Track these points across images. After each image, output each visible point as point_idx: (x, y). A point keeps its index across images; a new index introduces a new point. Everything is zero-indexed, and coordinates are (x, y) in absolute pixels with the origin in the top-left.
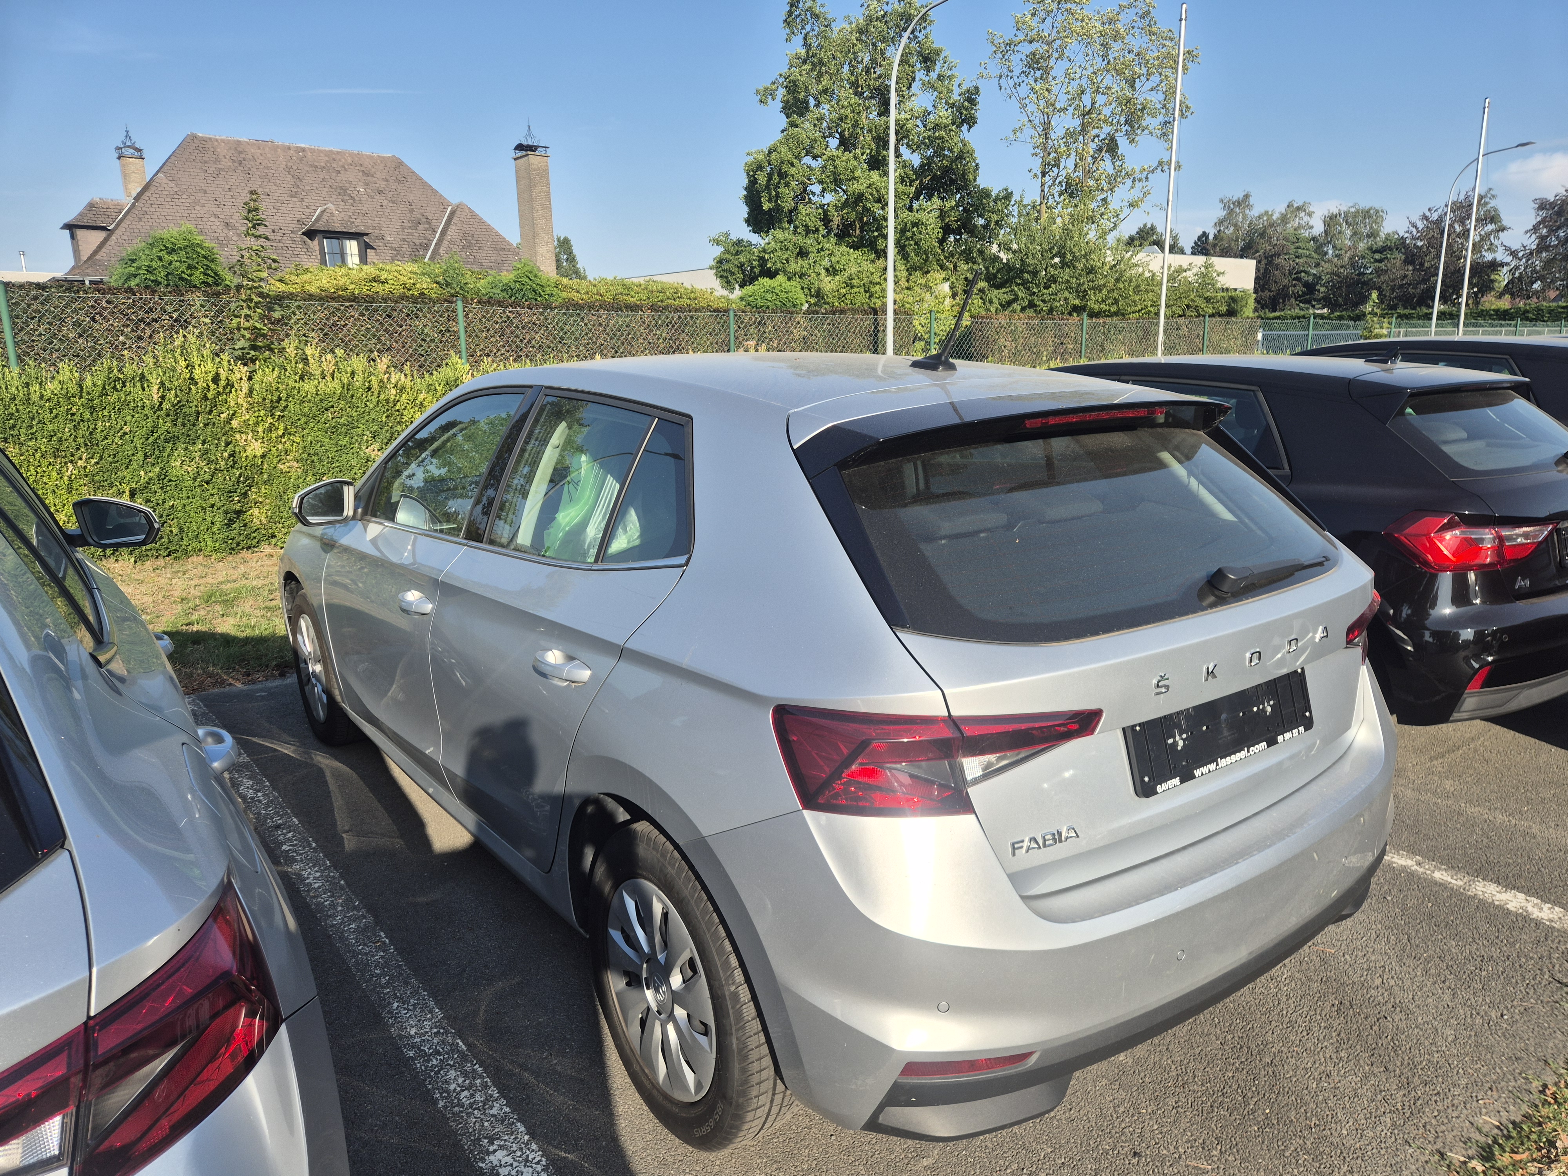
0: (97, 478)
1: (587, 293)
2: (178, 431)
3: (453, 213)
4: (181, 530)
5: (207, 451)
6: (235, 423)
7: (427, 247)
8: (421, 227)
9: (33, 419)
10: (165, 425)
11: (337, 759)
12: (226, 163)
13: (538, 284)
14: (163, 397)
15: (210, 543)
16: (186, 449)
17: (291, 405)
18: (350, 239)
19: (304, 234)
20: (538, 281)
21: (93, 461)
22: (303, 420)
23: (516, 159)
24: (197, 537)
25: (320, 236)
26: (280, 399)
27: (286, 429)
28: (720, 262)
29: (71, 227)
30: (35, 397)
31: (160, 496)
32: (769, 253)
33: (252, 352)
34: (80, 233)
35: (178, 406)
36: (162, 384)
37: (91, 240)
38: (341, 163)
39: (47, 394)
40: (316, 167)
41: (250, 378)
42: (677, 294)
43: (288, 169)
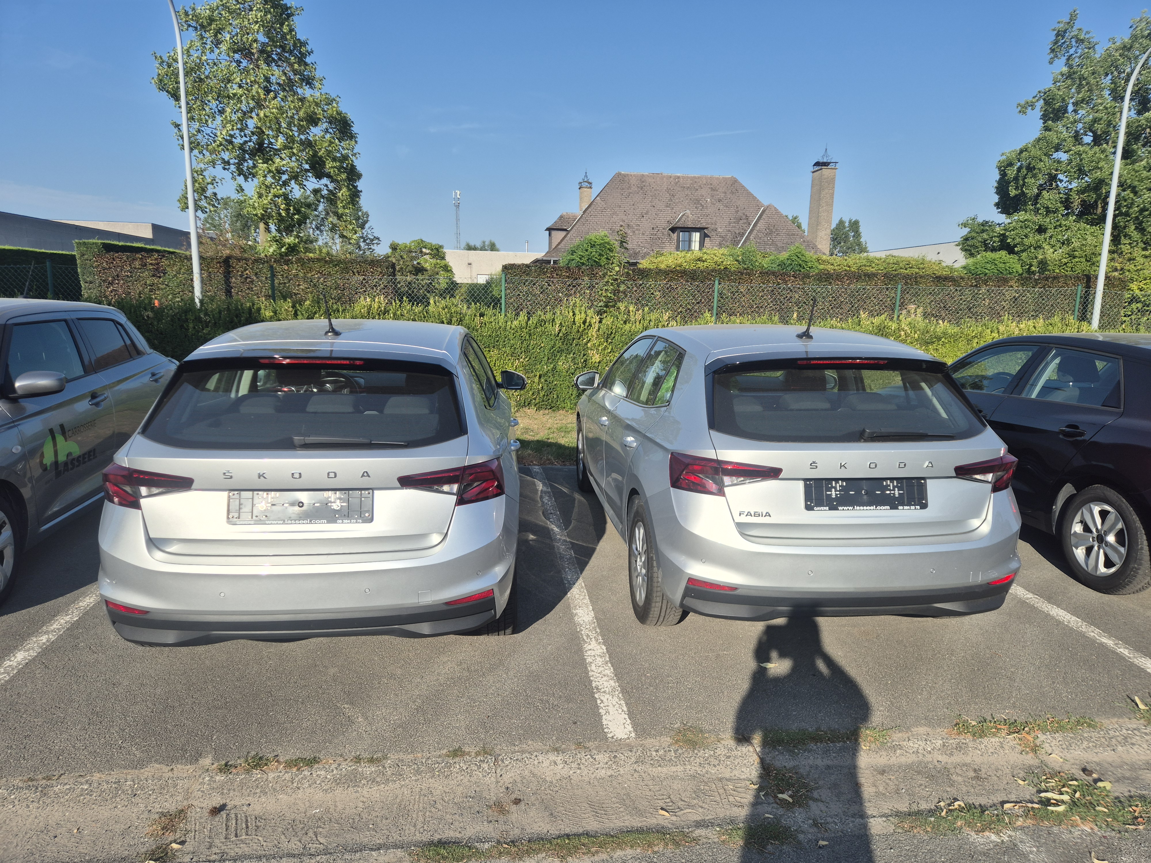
0: (527, 368)
1: (839, 265)
2: (564, 347)
3: (764, 211)
4: (558, 396)
5: (574, 358)
6: (589, 345)
7: (743, 234)
8: (741, 222)
9: (506, 338)
10: (559, 344)
11: (583, 496)
12: (634, 189)
13: (803, 261)
14: (560, 330)
15: (569, 404)
16: (566, 356)
17: (616, 337)
18: (696, 231)
19: (670, 229)
20: (803, 258)
21: (527, 359)
22: (621, 344)
23: (813, 172)
24: (564, 401)
25: (678, 230)
26: (612, 333)
27: (612, 349)
28: (966, 239)
29: (550, 230)
30: (508, 328)
31: (551, 379)
32: (1010, 231)
33: (605, 309)
34: (554, 233)
35: (566, 335)
36: (561, 323)
37: (558, 236)
38: (699, 184)
39: (513, 326)
40: (684, 187)
41: (600, 322)
42: (908, 265)
43: (668, 190)
